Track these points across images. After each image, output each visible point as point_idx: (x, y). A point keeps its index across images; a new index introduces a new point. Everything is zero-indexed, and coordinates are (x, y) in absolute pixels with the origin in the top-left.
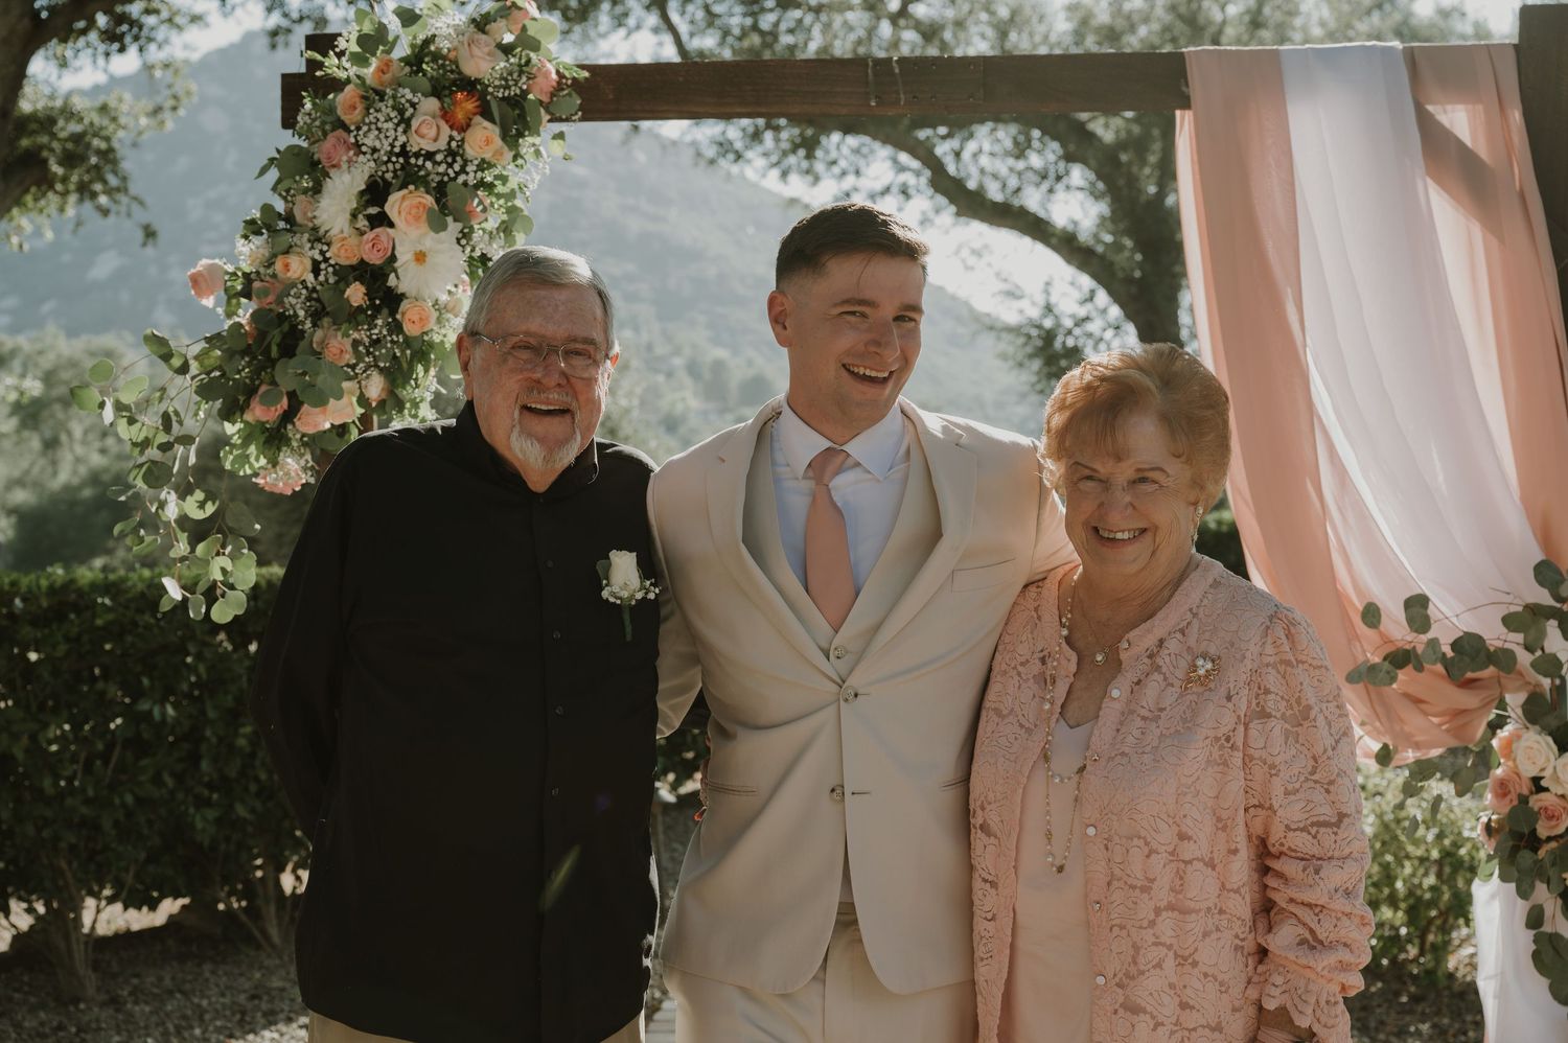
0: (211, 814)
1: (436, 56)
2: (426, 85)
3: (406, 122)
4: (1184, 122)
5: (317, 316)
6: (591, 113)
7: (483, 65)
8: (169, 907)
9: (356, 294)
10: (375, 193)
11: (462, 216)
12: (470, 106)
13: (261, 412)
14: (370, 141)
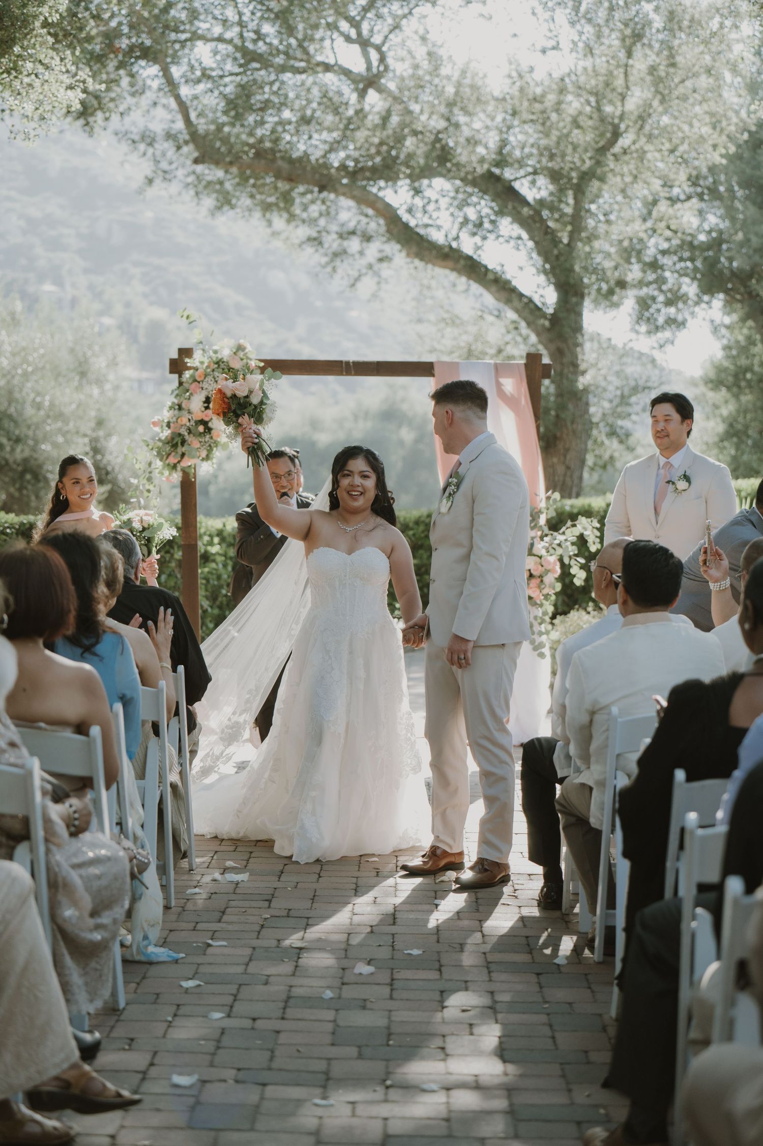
1: (223, 362)
2: (221, 370)
3: (216, 382)
5: (189, 433)
9: (201, 428)
10: (208, 401)
13: (172, 460)
14: (205, 385)
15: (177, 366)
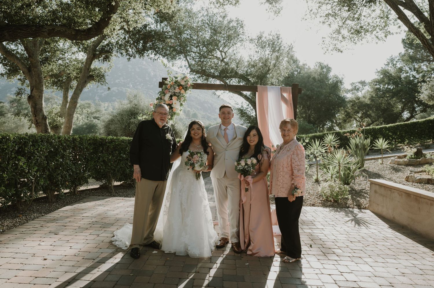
0: (129, 170)
1: (178, 82)
2: (177, 85)
3: (175, 89)
4: (257, 93)
6: (193, 88)
7: (183, 83)
8: (122, 182)
10: (171, 97)
11: (180, 99)
12: (182, 88)
14: (171, 91)
15: (161, 84)
